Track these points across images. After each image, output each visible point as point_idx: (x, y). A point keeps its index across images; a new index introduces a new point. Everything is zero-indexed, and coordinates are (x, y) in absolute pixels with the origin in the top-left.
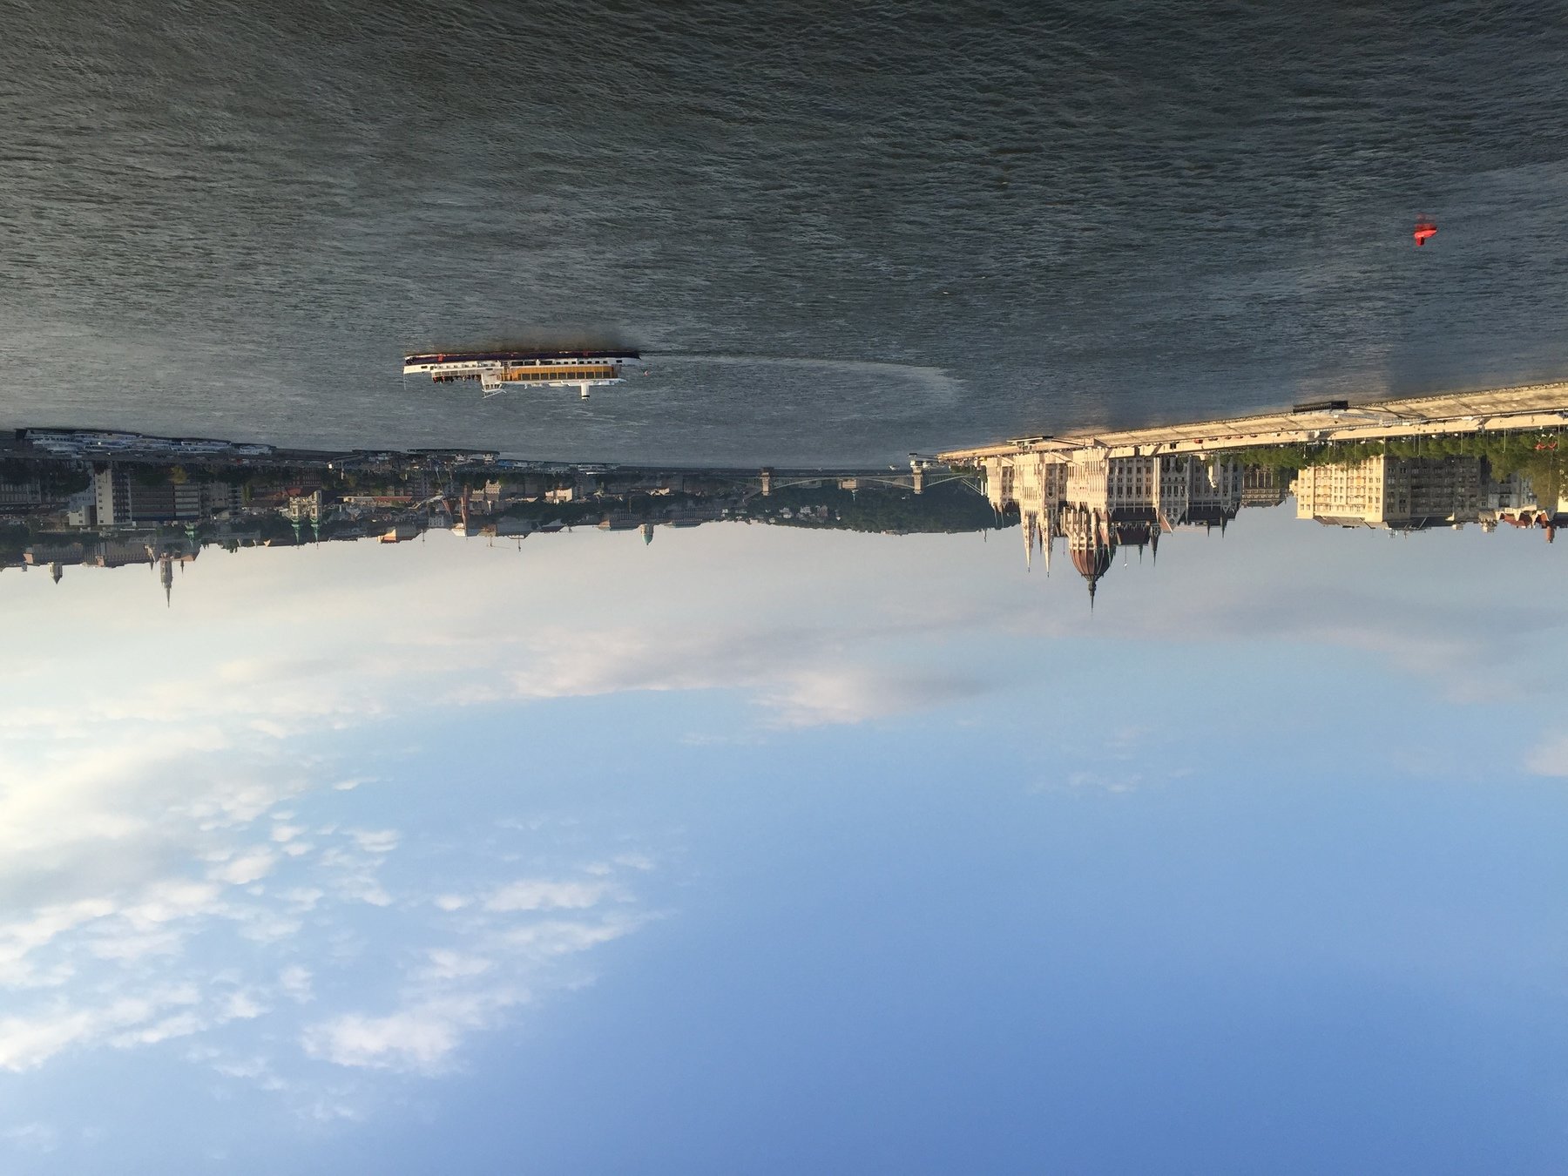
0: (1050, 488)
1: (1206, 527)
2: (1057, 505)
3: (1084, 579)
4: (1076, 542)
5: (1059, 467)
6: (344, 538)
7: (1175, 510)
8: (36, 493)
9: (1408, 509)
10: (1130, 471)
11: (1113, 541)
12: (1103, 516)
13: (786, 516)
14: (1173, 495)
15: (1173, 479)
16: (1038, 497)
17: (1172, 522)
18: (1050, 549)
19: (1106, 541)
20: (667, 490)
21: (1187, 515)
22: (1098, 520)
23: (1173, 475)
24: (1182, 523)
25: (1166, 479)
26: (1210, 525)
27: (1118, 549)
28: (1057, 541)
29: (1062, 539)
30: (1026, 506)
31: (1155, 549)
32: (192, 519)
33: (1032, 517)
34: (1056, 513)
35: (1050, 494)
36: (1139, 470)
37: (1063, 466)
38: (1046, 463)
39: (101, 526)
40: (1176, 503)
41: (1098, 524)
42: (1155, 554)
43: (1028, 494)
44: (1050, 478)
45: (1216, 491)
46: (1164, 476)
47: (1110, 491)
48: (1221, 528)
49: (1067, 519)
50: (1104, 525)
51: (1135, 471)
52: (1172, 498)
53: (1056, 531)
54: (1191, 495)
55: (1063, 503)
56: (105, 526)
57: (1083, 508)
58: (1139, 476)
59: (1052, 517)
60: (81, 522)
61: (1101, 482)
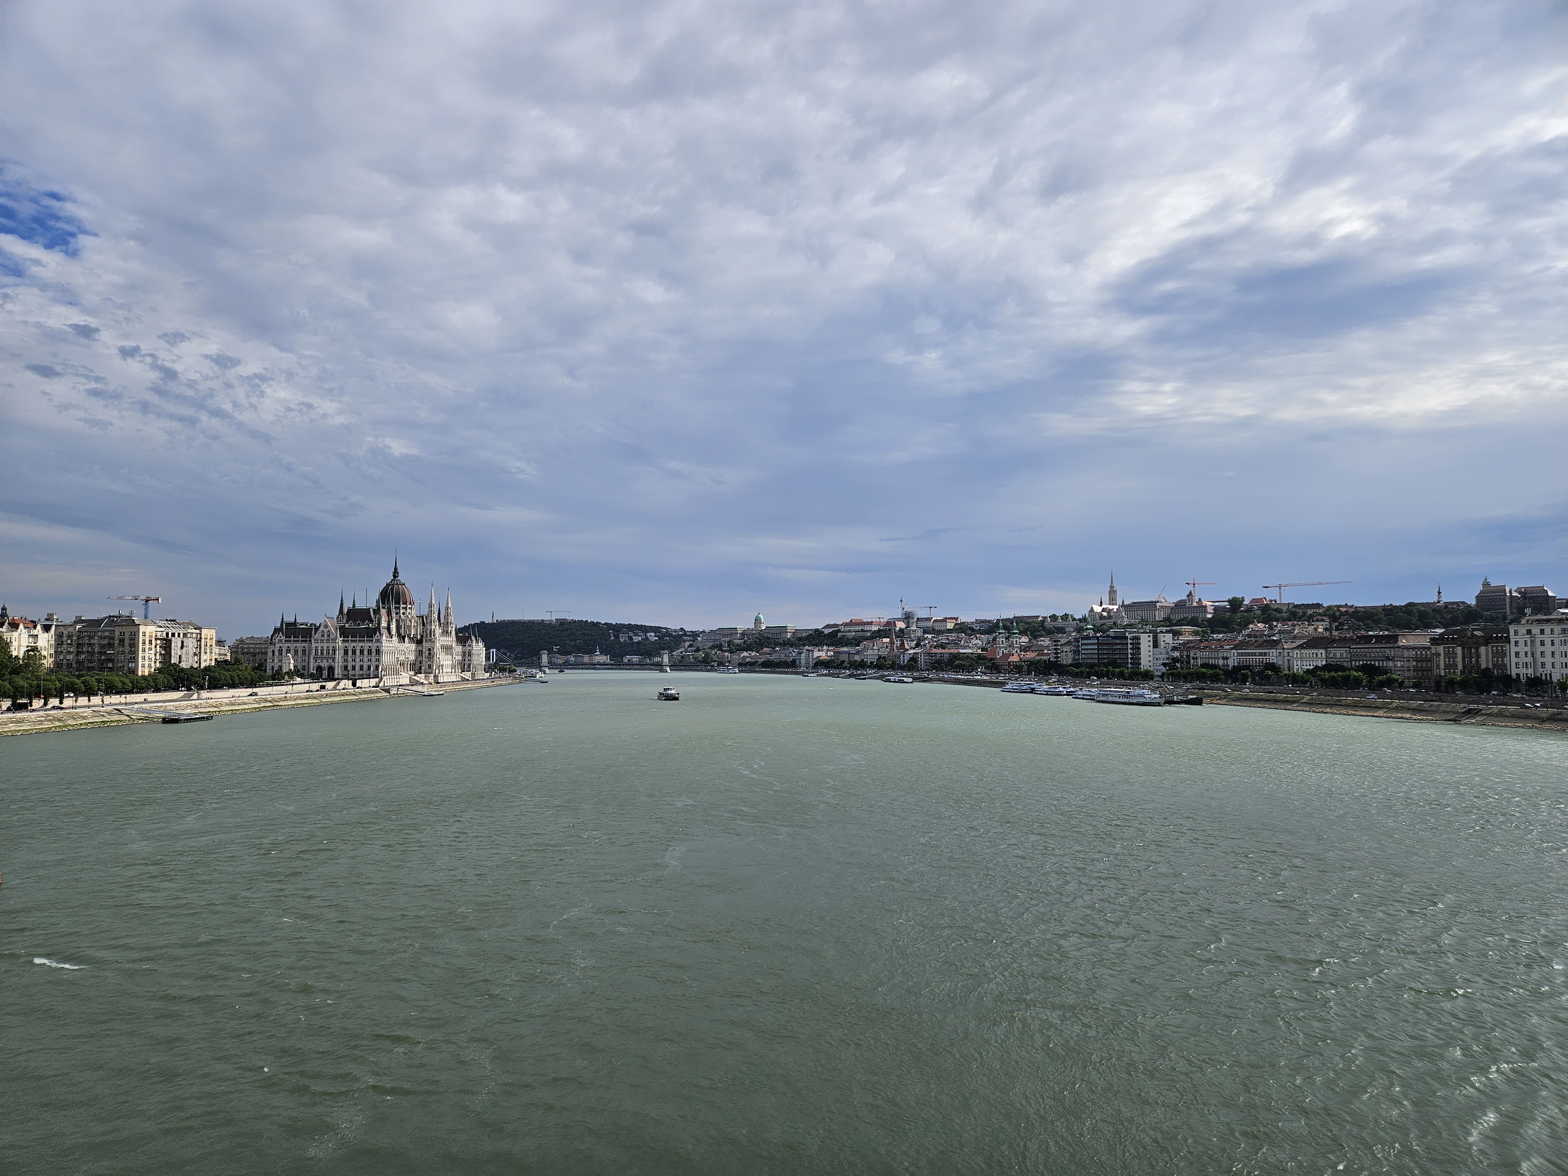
0: (430, 654)
1: (297, 621)
2: (424, 640)
3: (403, 581)
4: (409, 611)
5: (423, 671)
6: (985, 621)
7: (323, 636)
8: (1193, 658)
9: (117, 634)
10: (361, 668)
11: (377, 611)
12: (384, 632)
13: (653, 634)
14: (325, 648)
15: (325, 661)
16: (440, 647)
17: (326, 626)
18: (431, 606)
19: (383, 612)
20: (742, 655)
21: (313, 632)
22: (389, 629)
23: (325, 664)
24: (318, 625)
25: (331, 661)
26: (295, 623)
27: (374, 606)
28: (425, 612)
29: (422, 614)
30: (451, 640)
31: (342, 604)
32: (1087, 637)
33: (446, 633)
34: (425, 634)
35: (430, 650)
36: (354, 668)
37: (419, 672)
38: (432, 675)
39: (1150, 633)
40: (322, 641)
41: (389, 625)
42: (342, 600)
43: (447, 649)
44: (430, 663)
45: (288, 651)
46: (332, 664)
47: (378, 652)
48: (285, 620)
49: (417, 630)
50: (384, 624)
51: (357, 668)
52: (325, 645)
53: (424, 621)
54: (310, 648)
55: (419, 642)
56: (1147, 633)
57: (402, 638)
58: (354, 663)
59: (428, 632)
60: (1164, 636)
61: (386, 659)
